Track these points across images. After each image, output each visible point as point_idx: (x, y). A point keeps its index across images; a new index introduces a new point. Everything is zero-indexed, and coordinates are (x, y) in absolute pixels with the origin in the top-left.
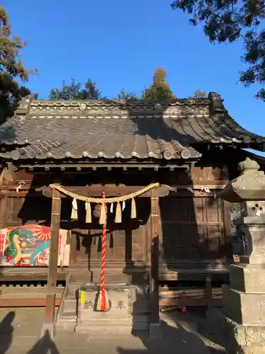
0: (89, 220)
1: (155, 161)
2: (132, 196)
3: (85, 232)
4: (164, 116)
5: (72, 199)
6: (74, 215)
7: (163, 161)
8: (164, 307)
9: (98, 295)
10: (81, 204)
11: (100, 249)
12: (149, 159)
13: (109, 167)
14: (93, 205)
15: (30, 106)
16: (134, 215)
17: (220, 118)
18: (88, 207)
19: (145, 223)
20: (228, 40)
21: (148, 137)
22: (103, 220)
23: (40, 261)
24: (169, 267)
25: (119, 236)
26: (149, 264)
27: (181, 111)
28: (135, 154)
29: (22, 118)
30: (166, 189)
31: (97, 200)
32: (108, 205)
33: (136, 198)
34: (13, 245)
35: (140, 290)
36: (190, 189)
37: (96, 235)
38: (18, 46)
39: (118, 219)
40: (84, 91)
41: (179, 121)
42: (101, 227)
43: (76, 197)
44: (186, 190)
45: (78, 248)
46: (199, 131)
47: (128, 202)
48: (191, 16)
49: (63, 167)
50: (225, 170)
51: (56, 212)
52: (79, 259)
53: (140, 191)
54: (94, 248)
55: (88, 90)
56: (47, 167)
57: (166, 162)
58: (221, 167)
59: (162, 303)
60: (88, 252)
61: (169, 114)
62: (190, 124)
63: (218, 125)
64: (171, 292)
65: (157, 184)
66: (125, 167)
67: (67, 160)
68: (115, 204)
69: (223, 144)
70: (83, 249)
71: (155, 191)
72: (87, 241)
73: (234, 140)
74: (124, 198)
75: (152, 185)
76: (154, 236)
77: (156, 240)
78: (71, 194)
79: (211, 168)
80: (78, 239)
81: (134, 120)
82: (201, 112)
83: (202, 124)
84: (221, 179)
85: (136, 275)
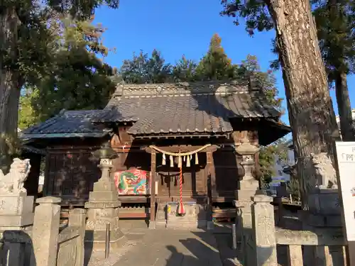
0: (172, 165)
1: (208, 133)
2: (195, 152)
3: (166, 173)
4: (216, 94)
5: (162, 154)
6: (164, 163)
7: (212, 133)
8: (217, 218)
9: (178, 208)
10: (168, 157)
11: (176, 184)
12: (204, 132)
13: (183, 136)
14: (174, 157)
15: (123, 89)
16: (197, 162)
17: (255, 95)
18: (171, 158)
19: (204, 168)
20: (265, 29)
21: (205, 112)
22: (180, 166)
23: (140, 192)
24: (220, 196)
25: (188, 176)
26: (207, 193)
27: (227, 90)
28: (196, 130)
29: (119, 99)
30: (215, 147)
31: (177, 155)
32: (182, 157)
33: (198, 153)
34: (123, 182)
35: (202, 207)
36: (233, 146)
37: (173, 176)
38: (101, 31)
39: (188, 165)
40: (151, 60)
41: (226, 97)
42: (178, 170)
43: (164, 153)
44: (230, 146)
45: (162, 184)
46: (239, 106)
47: (194, 155)
48: (235, 19)
49: (158, 137)
50: (256, 132)
51: (153, 161)
52: (163, 190)
53: (201, 149)
54: (172, 183)
55: (154, 59)
56: (150, 137)
57: (214, 134)
58: (253, 131)
59: (215, 216)
60: (168, 186)
61: (220, 92)
62: (233, 101)
63: (253, 101)
64: (221, 210)
65: (210, 145)
66: (191, 136)
67: (161, 133)
68: (186, 156)
69: (252, 118)
70: (165, 184)
71: (209, 149)
72: (168, 179)
73: (258, 115)
74: (191, 153)
75: (207, 145)
76: (209, 174)
77: (210, 176)
78: (162, 151)
79: (246, 132)
80: (162, 178)
81: (195, 97)
82: (243, 90)
83: (242, 100)
84: (253, 139)
85: (199, 199)
